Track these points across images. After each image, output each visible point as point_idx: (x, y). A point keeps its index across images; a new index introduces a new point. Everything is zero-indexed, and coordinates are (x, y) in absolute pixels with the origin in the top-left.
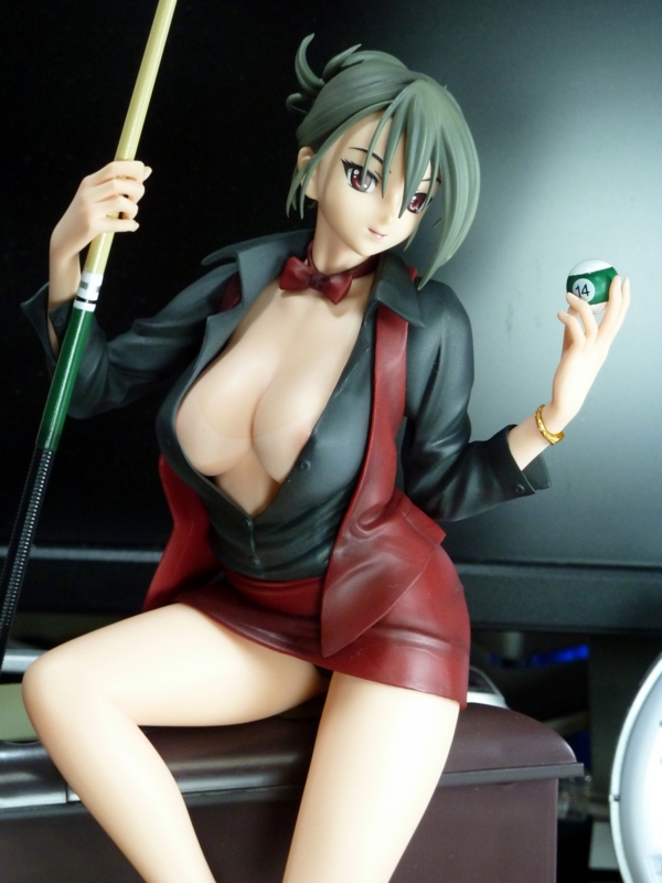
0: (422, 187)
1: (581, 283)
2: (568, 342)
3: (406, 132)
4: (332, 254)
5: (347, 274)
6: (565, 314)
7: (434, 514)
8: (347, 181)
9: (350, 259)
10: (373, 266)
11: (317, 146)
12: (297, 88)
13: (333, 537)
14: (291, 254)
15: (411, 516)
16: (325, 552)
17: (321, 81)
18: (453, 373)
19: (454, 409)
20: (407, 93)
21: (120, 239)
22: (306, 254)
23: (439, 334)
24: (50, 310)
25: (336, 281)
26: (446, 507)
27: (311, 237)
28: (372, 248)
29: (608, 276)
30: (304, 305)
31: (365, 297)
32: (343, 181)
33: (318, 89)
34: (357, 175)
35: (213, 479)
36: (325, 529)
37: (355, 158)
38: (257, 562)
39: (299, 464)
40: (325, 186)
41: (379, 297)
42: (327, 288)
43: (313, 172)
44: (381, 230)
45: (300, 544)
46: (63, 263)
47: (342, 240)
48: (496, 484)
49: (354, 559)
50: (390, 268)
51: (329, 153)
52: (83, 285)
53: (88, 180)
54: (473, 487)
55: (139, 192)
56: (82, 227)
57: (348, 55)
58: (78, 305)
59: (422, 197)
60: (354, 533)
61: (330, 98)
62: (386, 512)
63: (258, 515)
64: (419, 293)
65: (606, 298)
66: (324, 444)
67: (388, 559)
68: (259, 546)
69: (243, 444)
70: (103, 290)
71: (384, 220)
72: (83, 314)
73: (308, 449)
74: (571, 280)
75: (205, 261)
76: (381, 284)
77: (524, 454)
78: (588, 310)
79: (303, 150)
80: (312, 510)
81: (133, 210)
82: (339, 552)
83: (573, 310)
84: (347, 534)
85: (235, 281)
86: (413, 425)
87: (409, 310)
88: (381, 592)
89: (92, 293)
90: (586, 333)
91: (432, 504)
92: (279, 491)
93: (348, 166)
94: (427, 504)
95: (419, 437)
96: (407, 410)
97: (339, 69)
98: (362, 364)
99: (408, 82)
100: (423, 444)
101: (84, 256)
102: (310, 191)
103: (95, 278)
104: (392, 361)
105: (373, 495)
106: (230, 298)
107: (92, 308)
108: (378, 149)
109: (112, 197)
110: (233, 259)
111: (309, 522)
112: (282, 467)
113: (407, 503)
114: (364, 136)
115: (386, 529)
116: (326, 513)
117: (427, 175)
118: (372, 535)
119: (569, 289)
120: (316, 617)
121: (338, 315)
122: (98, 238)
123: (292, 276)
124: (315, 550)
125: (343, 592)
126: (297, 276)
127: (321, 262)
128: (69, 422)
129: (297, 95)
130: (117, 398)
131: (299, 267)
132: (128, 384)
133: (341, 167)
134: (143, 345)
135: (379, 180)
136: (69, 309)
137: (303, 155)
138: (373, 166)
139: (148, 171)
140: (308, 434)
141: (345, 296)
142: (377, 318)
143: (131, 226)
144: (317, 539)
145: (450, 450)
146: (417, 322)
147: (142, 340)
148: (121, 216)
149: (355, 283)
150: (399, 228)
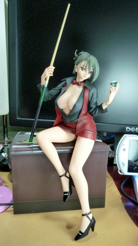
0: (91, 71)
1: (112, 84)
2: (111, 92)
3: (89, 63)
4: (79, 80)
5: (81, 82)
6: (110, 88)
7: (92, 115)
8: (81, 69)
9: (81, 80)
10: (84, 81)
11: (77, 64)
12: (75, 57)
13: (78, 118)
14: (74, 79)
15: (89, 115)
16: (77, 120)
17: (78, 56)
18: (95, 96)
19: (95, 101)
20: (89, 57)
21: (51, 77)
22: (75, 80)
23: (93, 90)
24: (41, 86)
25: (79, 83)
26: (94, 114)
27: (76, 77)
28: (84, 79)
29: (116, 83)
30: (75, 86)
31: (83, 86)
32: (80, 69)
33: (78, 57)
34: (82, 69)
35: (62, 110)
36: (77, 117)
37: (82, 66)
38: (68, 121)
39: (73, 108)
40: (78, 70)
41: (85, 85)
42: (78, 84)
43: (77, 68)
44: (86, 76)
45: (74, 119)
47: (80, 78)
48: (100, 111)
49: (81, 121)
50: (87, 82)
51: (79, 66)
52: (45, 83)
53: (46, 69)
54: (97, 111)
55: (53, 70)
56: (45, 75)
57: (82, 53)
58: (45, 86)
59: (91, 72)
60: (81, 117)
61: (79, 58)
62: (85, 115)
63: (68, 115)
64: (90, 85)
65: (116, 86)
66: (77, 105)
67: (85, 121)
68: (68, 119)
69: (66, 105)
70: (48, 84)
71: (86, 75)
73: (75, 106)
74: (111, 84)
75: (62, 80)
76: (85, 84)
77: (104, 107)
78: (113, 87)
79: (75, 65)
80: (75, 114)
81: (52, 73)
82: (79, 120)
83: (111, 88)
84: (80, 117)
85: (66, 83)
86: (89, 103)
87: (89, 87)
88: (84, 125)
89: (47, 84)
90: (113, 91)
91: (92, 114)
92: (71, 111)
93: (81, 67)
94: (91, 114)
95: (90, 105)
96: (89, 101)
97: (80, 54)
98: (82, 95)
99: (90, 56)
100: (91, 105)
101: (46, 79)
102: (76, 71)
103: (47, 82)
104: (87, 94)
105: (83, 112)
106: (65, 85)
107: (47, 86)
108: (85, 65)
109: (49, 71)
110: (65, 80)
111: (75, 116)
112: (71, 108)
113: (88, 114)
114: (83, 63)
115: (85, 117)
116: (77, 114)
117: (92, 69)
118: (83, 118)
119: (111, 85)
120: (76, 129)
121: (79, 88)
122: (48, 77)
123: (74, 82)
124: (75, 120)
125: (79, 125)
126: (74, 83)
127: (77, 81)
128: (43, 102)
129: (75, 58)
130: (50, 99)
131: (74, 81)
132: (52, 97)
133: (80, 68)
134: (54, 91)
135: (85, 69)
136: (44, 86)
137: (75, 66)
138: (85, 67)
139: (54, 68)
140: (75, 104)
141: (80, 85)
142: (85, 88)
143: (52, 75)
144: (76, 118)
145: (94, 107)
146: (90, 89)
147: (53, 91)
148: (51, 74)
149: (82, 84)
150: (88, 76)
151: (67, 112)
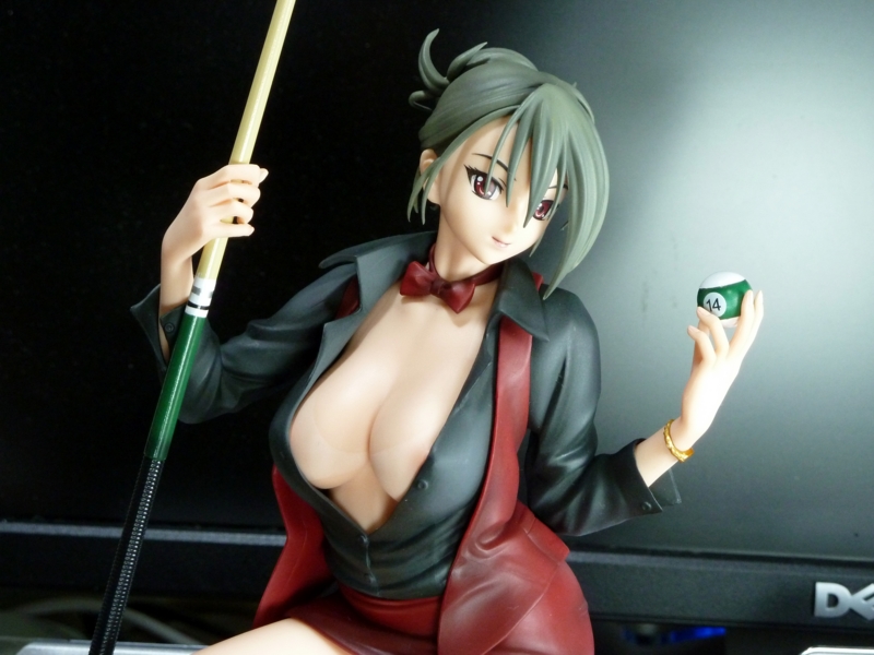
0: (549, 194)
1: (712, 297)
2: (698, 358)
3: (532, 139)
4: (454, 260)
5: (468, 281)
8: (471, 188)
9: (471, 266)
10: (496, 274)
11: (440, 149)
13: (452, 556)
14: (413, 258)
16: (443, 572)
17: (444, 80)
18: (580, 384)
19: (579, 421)
20: (533, 98)
23: (566, 344)
25: (457, 289)
28: (495, 256)
29: (740, 289)
30: (425, 311)
32: (466, 187)
35: (328, 492)
36: (444, 548)
37: (479, 164)
38: (373, 579)
39: (416, 483)
40: (447, 192)
41: (503, 309)
42: (448, 295)
43: (436, 176)
44: (505, 238)
45: (417, 564)
46: (175, 267)
48: (622, 501)
49: (473, 579)
50: (515, 278)
51: (452, 157)
52: (195, 290)
53: (202, 183)
54: (599, 503)
55: (254, 195)
56: (194, 232)
57: (475, 52)
58: (190, 311)
59: (548, 205)
60: (474, 552)
61: (451, 103)
62: (508, 530)
63: (373, 532)
64: (543, 303)
66: (443, 463)
67: (510, 579)
68: (373, 563)
69: (359, 458)
71: (508, 229)
72: (195, 320)
73: (426, 468)
74: (702, 293)
75: (323, 264)
76: (505, 294)
78: (719, 326)
79: (426, 153)
80: (431, 528)
81: (248, 214)
82: (458, 572)
83: (702, 324)
84: (465, 554)
87: (532, 321)
88: (502, 613)
89: (204, 299)
90: (716, 349)
91: (557, 518)
92: (395, 509)
93: (471, 172)
95: (543, 451)
96: (531, 423)
97: (465, 68)
99: (535, 86)
100: (546, 457)
101: (197, 259)
102: (432, 195)
103: (208, 283)
104: (515, 373)
105: (494, 513)
107: (204, 314)
108: (503, 156)
109: (226, 202)
110: (352, 261)
111: (426, 541)
112: (399, 485)
114: (487, 143)
115: (508, 547)
116: (444, 532)
117: (554, 182)
118: (492, 555)
119: (700, 303)
121: (460, 324)
122: (211, 243)
123: (413, 281)
124: (432, 569)
125: (461, 615)
126: (417, 282)
127: (442, 268)
129: (420, 93)
131: (420, 273)
132: (241, 389)
133: (464, 173)
134: (258, 351)
135: (504, 187)
136: (181, 312)
137: (426, 158)
138: (498, 173)
139: (264, 173)
140: (426, 452)
141: (467, 304)
142: (500, 328)
143: (246, 230)
144: (435, 558)
145: (575, 464)
146: (541, 335)
147: (256, 344)
148: (236, 221)
149: (478, 291)
150: (524, 236)
151: (366, 512)
